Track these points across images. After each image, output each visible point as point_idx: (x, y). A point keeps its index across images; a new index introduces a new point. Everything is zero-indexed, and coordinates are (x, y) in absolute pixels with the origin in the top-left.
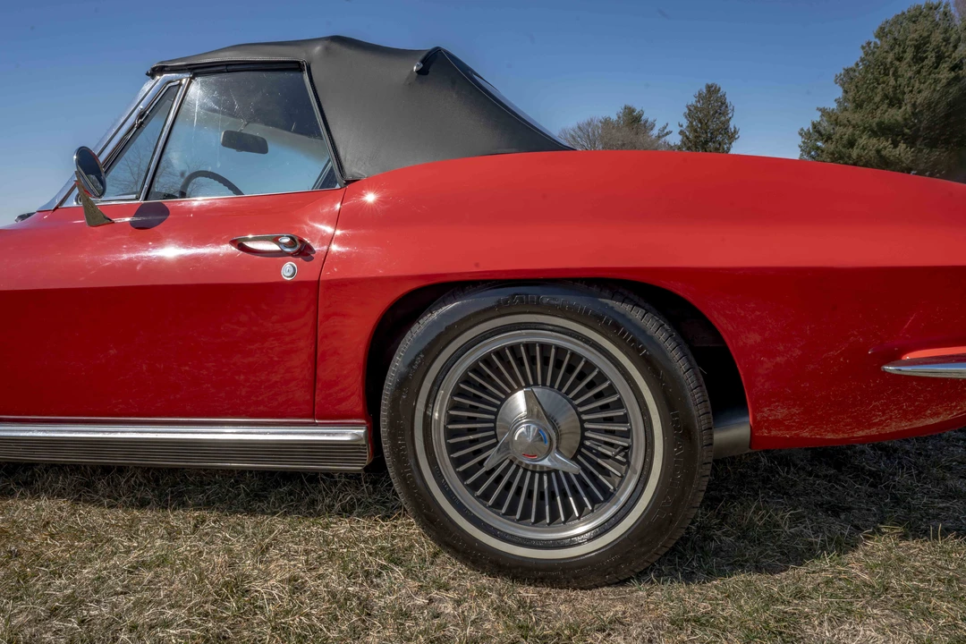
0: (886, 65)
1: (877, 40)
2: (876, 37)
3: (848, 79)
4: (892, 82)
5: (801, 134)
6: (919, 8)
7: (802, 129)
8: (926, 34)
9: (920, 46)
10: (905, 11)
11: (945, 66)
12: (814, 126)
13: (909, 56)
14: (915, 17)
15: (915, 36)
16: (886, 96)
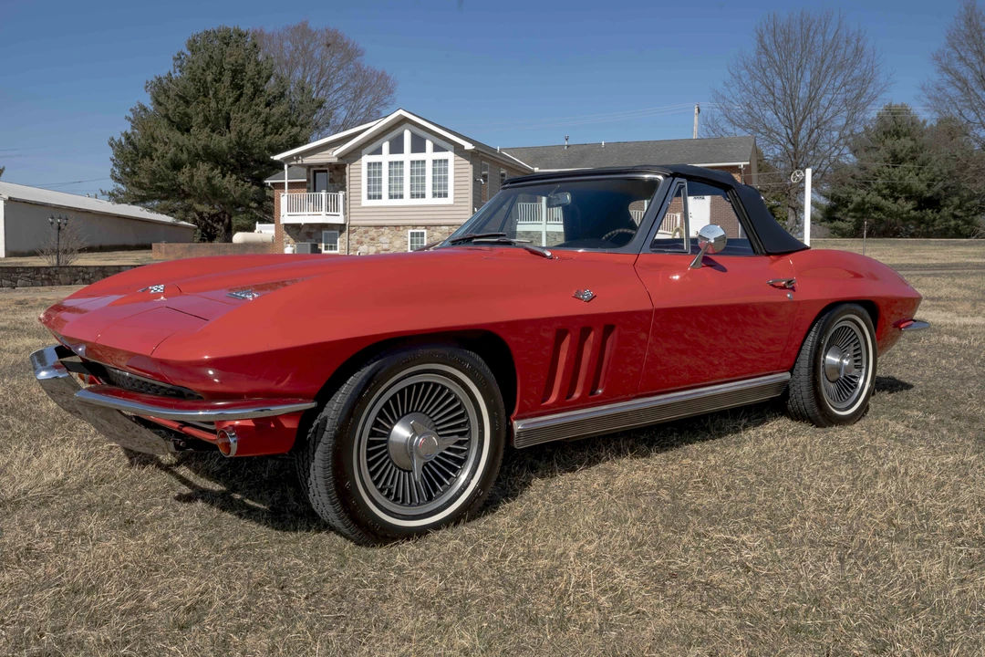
0: (205, 82)
1: (189, 53)
2: (189, 49)
3: (160, 90)
4: (213, 104)
5: (111, 145)
6: (228, 30)
7: (112, 139)
8: (240, 61)
9: (237, 72)
10: (216, 29)
11: (261, 100)
12: (128, 137)
13: (227, 78)
14: (227, 39)
15: (232, 60)
16: (207, 120)
